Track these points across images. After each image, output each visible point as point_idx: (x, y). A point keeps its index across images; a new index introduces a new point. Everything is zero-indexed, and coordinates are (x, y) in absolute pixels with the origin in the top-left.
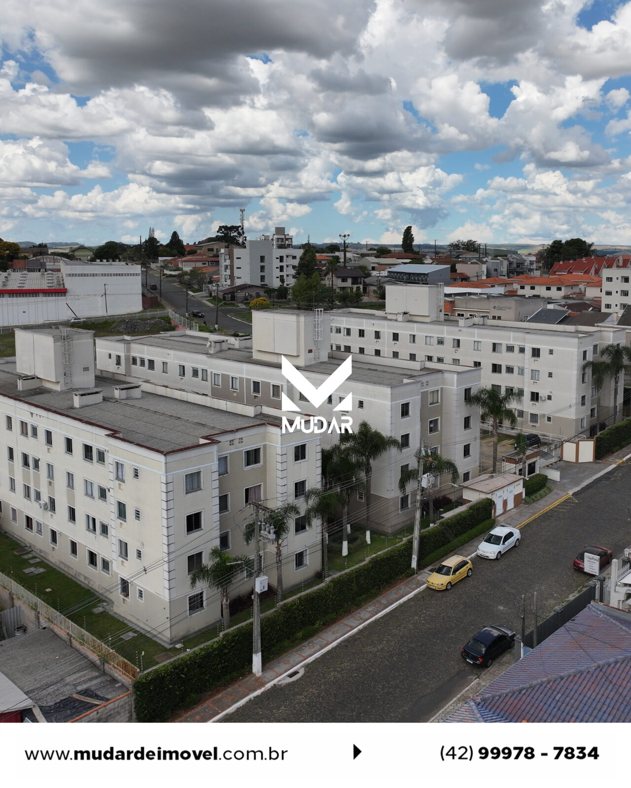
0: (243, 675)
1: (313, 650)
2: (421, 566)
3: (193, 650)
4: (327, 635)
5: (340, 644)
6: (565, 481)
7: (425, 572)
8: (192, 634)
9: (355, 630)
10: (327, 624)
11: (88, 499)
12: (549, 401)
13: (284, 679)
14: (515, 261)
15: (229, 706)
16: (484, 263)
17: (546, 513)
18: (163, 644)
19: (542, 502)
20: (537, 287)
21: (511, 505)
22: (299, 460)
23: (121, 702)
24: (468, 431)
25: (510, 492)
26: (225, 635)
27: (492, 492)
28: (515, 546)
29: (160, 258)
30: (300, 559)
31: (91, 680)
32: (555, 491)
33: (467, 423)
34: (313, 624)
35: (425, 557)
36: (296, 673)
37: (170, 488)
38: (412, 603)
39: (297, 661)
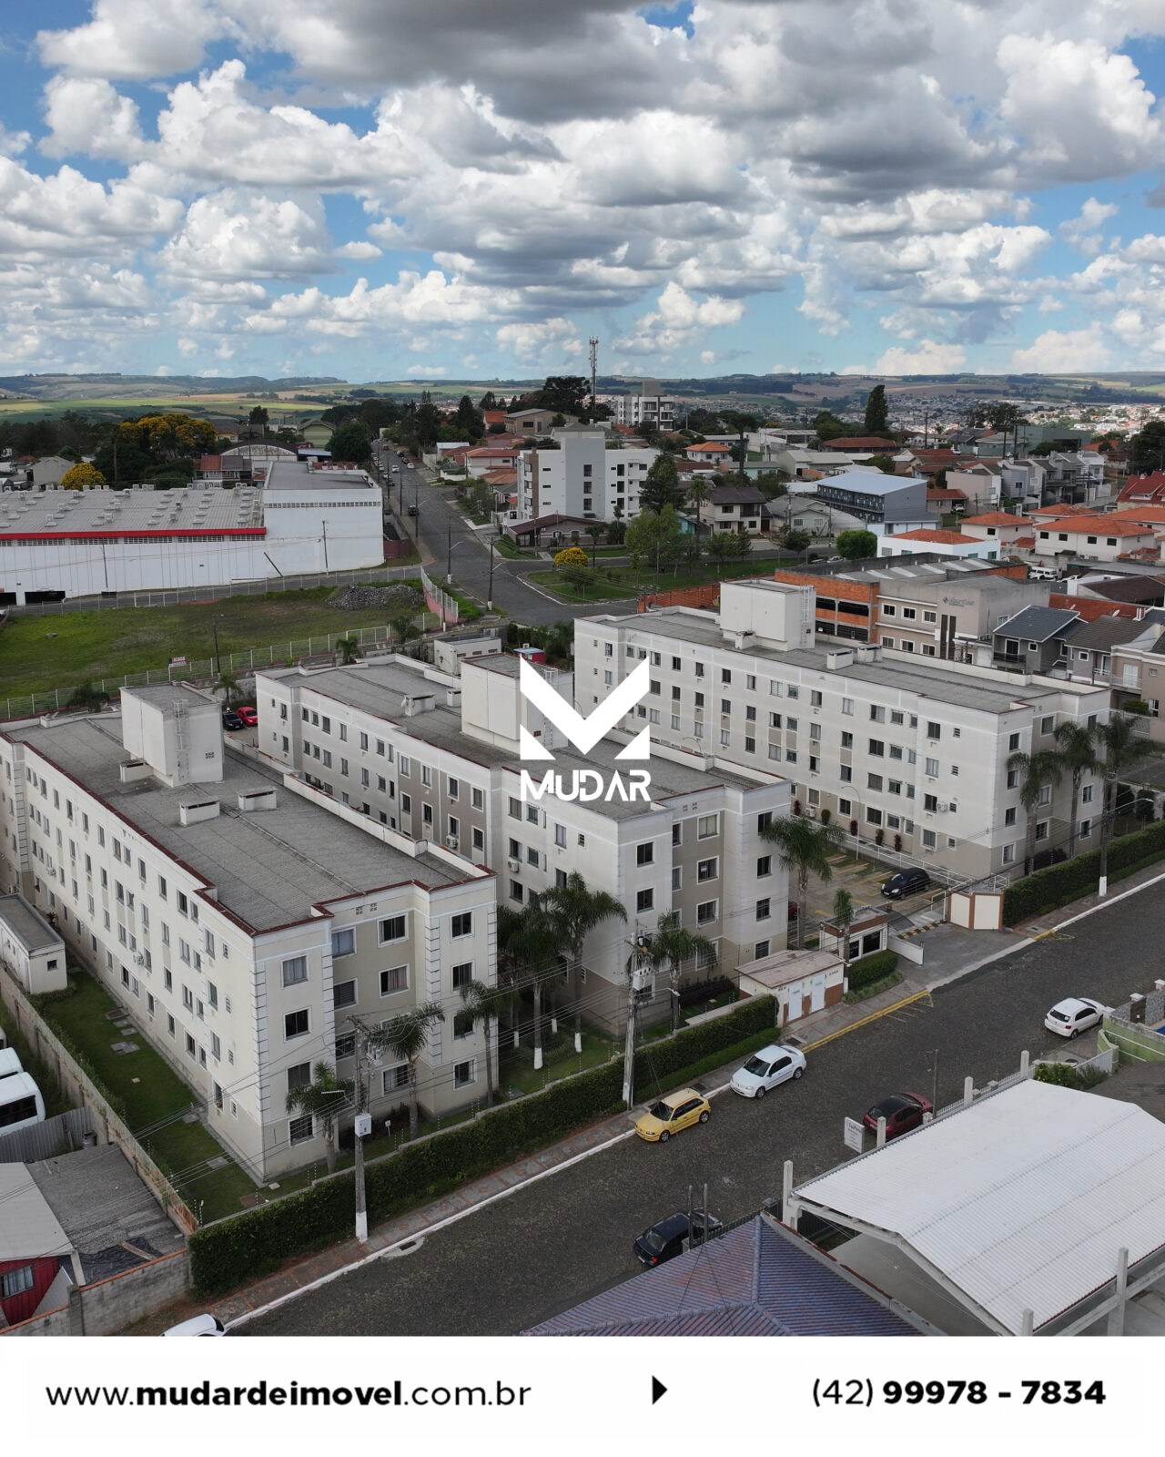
0: (344, 1239)
1: (444, 1213)
2: (638, 1098)
3: (272, 1202)
4: (469, 1193)
5: (483, 1209)
6: (933, 964)
7: (643, 1109)
8: (295, 1170)
9: (511, 1190)
10: (474, 1177)
11: (183, 963)
12: (952, 813)
13: (393, 1250)
14: (1060, 467)
15: (312, 1281)
16: (997, 471)
17: (875, 1022)
18: (255, 1180)
19: (875, 1002)
20: (1070, 537)
21: (818, 1003)
22: (459, 934)
23: (174, 1261)
24: (765, 879)
25: (817, 985)
26: (319, 1185)
27: (780, 986)
28: (794, 1078)
29: (440, 445)
30: (462, 1072)
31: (148, 1224)
32: (907, 981)
33: (763, 867)
34: (454, 1176)
35: (647, 1084)
36: (412, 1244)
37: (261, 979)
38: (605, 1156)
39: (418, 1226)
